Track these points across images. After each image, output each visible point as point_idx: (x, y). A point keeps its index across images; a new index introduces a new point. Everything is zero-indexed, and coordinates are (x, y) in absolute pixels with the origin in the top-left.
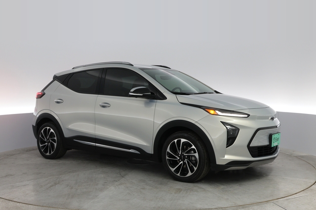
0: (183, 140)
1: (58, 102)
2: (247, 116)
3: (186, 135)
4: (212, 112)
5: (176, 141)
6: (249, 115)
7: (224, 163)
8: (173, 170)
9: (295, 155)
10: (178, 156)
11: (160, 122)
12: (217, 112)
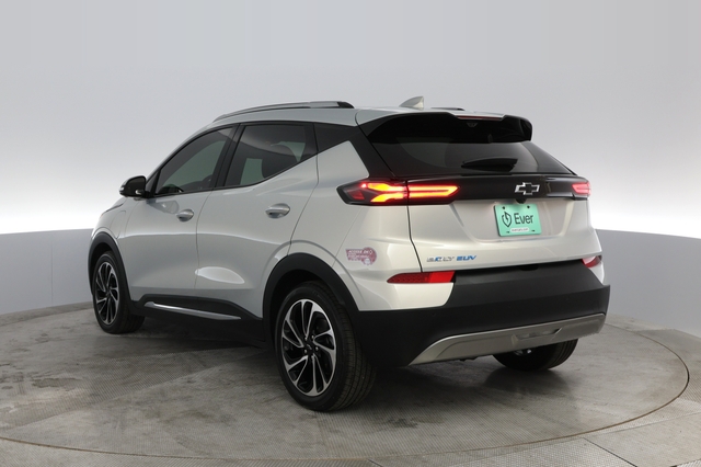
9: (636, 330)
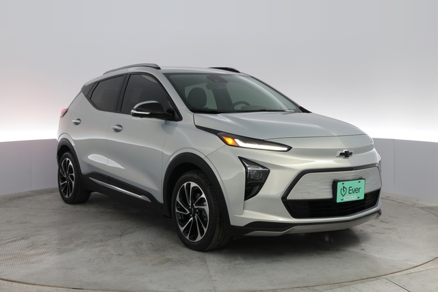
0: (193, 184)
1: (76, 124)
2: (286, 149)
3: (196, 176)
4: (230, 141)
5: (185, 184)
6: (290, 148)
7: (242, 224)
8: (182, 229)
10: (189, 209)
11: (170, 154)
12: (237, 141)
